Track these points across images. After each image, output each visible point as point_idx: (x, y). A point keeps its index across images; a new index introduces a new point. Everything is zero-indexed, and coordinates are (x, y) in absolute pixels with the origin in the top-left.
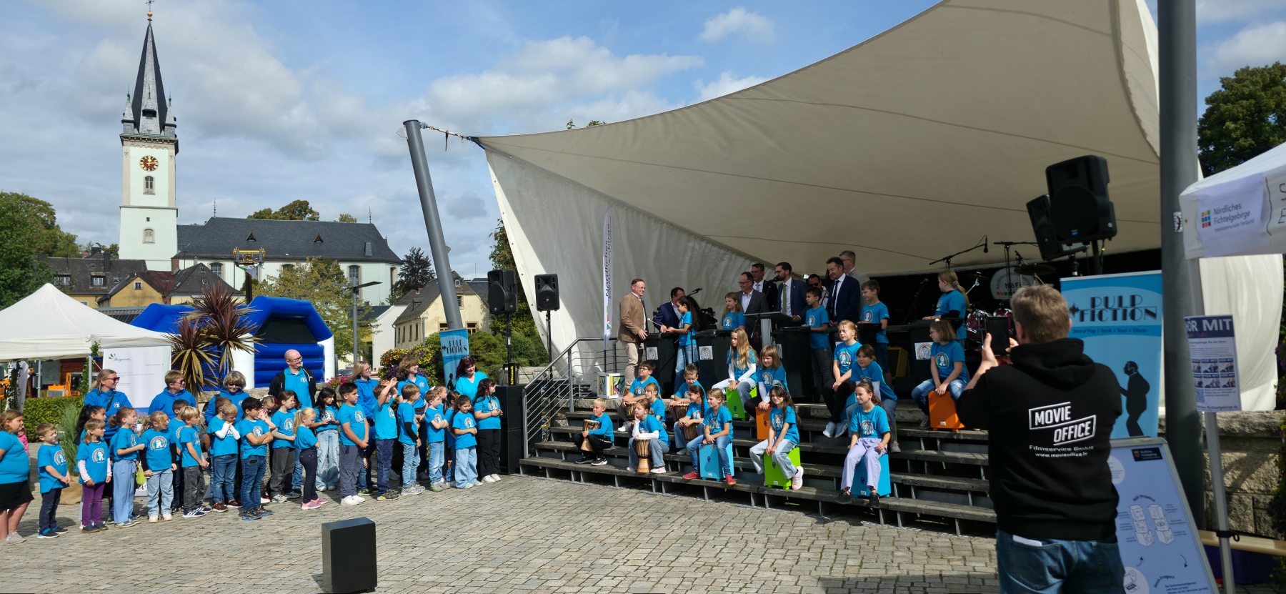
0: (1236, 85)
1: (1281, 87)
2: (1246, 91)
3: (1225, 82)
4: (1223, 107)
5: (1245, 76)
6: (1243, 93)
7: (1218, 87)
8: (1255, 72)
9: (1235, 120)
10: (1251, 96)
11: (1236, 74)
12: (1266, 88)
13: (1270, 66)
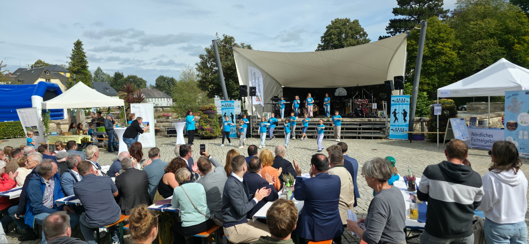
0: (335, 23)
1: (347, 26)
2: (338, 25)
3: (332, 22)
4: (331, 30)
5: (337, 21)
6: (337, 27)
7: (330, 24)
8: (341, 20)
9: (334, 35)
10: (339, 28)
11: (335, 20)
12: (343, 25)
13: (344, 19)
